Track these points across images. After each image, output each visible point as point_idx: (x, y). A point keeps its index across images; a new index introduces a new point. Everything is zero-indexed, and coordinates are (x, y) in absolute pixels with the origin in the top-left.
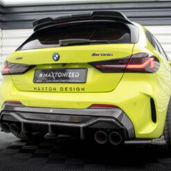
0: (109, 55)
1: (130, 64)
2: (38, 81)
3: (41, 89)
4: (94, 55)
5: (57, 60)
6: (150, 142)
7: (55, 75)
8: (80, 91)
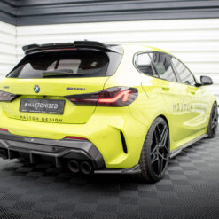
0: (81, 89)
1: (102, 98)
3: (26, 117)
4: (68, 89)
5: (38, 92)
6: (120, 172)
7: (37, 105)
8: (59, 122)
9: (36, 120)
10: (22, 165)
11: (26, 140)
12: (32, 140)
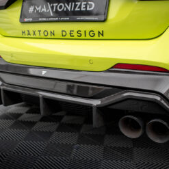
2: (26, 20)
3: (32, 33)
7: (52, 8)
8: (96, 37)
9: (51, 36)
10: (27, 109)
11: (32, 72)
12: (44, 73)
